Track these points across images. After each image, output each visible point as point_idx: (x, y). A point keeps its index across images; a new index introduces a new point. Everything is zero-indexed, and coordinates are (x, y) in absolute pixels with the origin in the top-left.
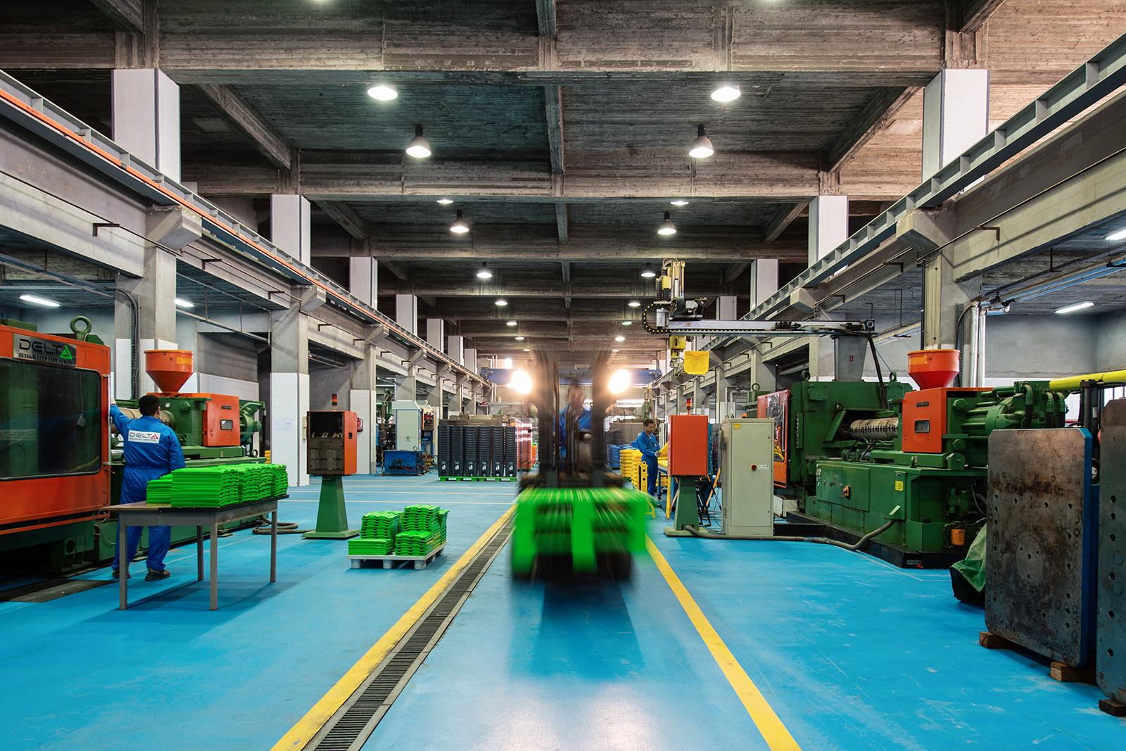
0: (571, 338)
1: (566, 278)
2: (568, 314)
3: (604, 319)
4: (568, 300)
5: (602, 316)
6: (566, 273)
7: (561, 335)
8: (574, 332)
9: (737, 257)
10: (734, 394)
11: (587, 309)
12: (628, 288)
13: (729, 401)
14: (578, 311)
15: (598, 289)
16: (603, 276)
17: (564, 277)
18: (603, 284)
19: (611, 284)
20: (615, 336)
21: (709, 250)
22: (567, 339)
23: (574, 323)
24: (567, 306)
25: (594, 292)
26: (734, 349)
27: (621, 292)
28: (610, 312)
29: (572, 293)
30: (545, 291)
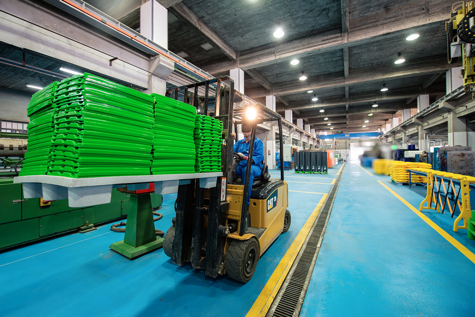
0: (348, 123)
1: (347, 97)
2: (347, 112)
3: (362, 113)
4: (347, 106)
5: (361, 112)
6: (347, 94)
7: (344, 121)
8: (349, 120)
9: (438, 69)
10: (429, 136)
11: (355, 110)
12: (374, 97)
13: (426, 139)
14: (351, 111)
15: (361, 99)
16: (363, 94)
17: (346, 96)
18: (363, 97)
19: (366, 97)
20: (365, 120)
21: (422, 69)
22: (346, 123)
23: (350, 116)
24: (347, 109)
25: (359, 101)
26: (431, 116)
27: (371, 99)
28: (364, 110)
29: (350, 102)
30: (338, 103)
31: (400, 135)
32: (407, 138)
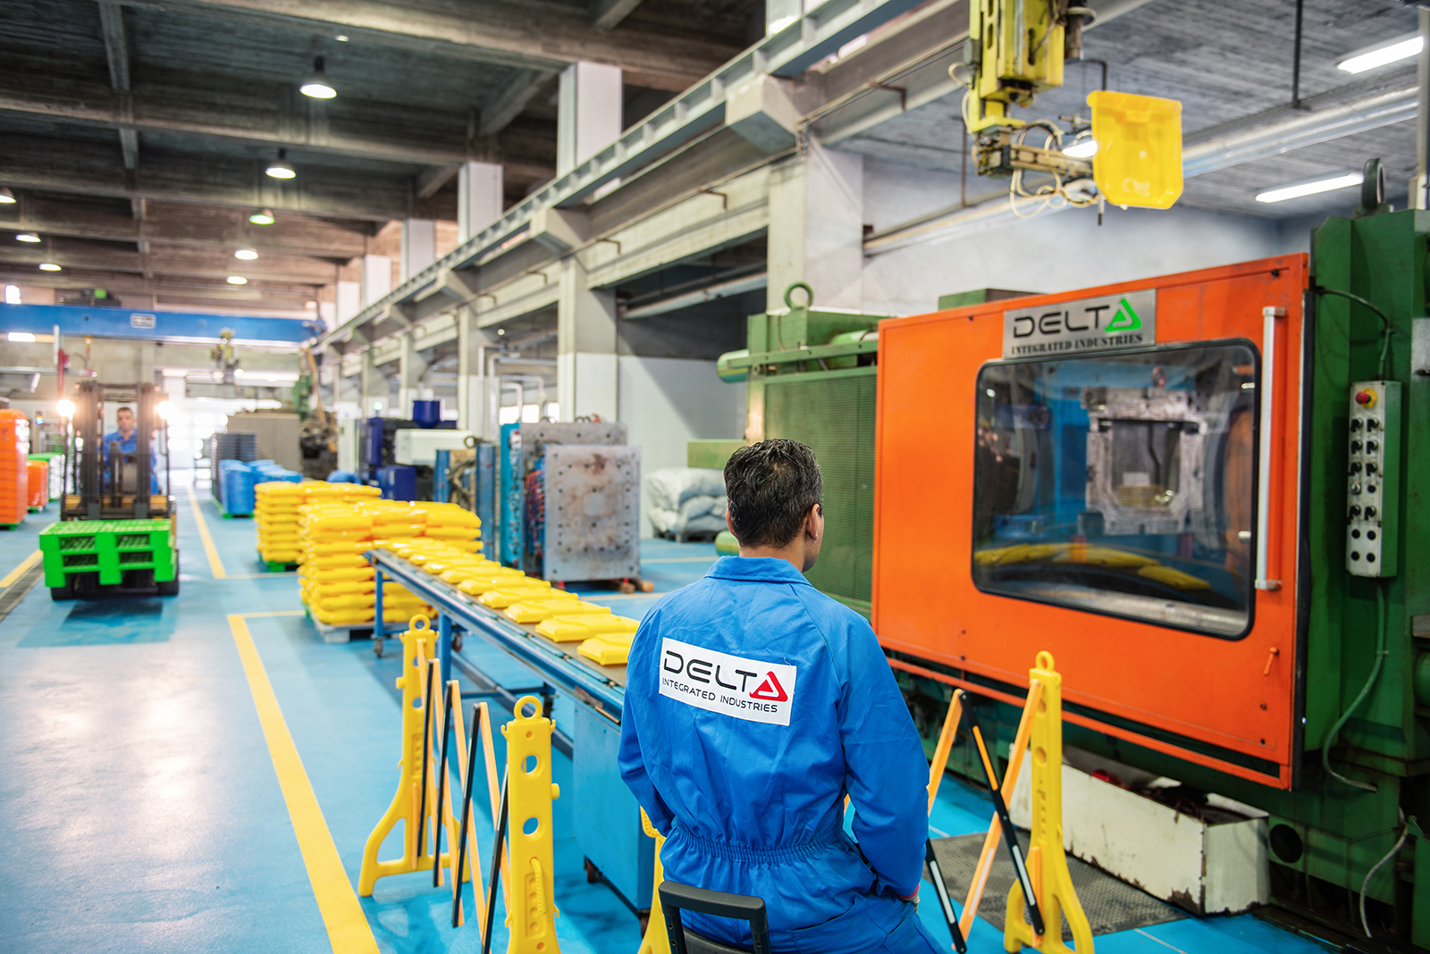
0: (145, 247)
1: (120, 81)
2: (131, 181)
3: (213, 199)
4: (128, 139)
5: (210, 192)
6: (117, 63)
7: (118, 233)
8: (149, 229)
9: (533, 50)
11: (177, 176)
12: (269, 122)
14: (154, 177)
17: (113, 75)
21: (473, 25)
22: (133, 247)
23: (152, 207)
24: (129, 161)
26: (504, 269)
27: (255, 129)
29: (137, 117)
30: (65, 103)
31: (394, 343)
32: (419, 363)
